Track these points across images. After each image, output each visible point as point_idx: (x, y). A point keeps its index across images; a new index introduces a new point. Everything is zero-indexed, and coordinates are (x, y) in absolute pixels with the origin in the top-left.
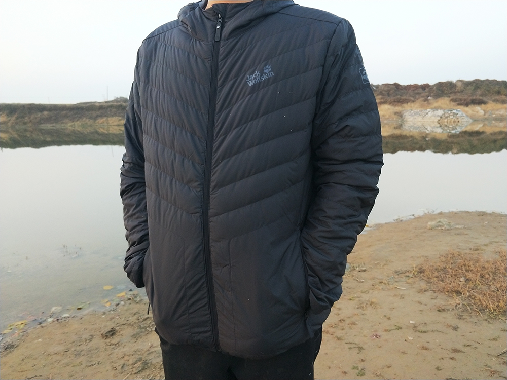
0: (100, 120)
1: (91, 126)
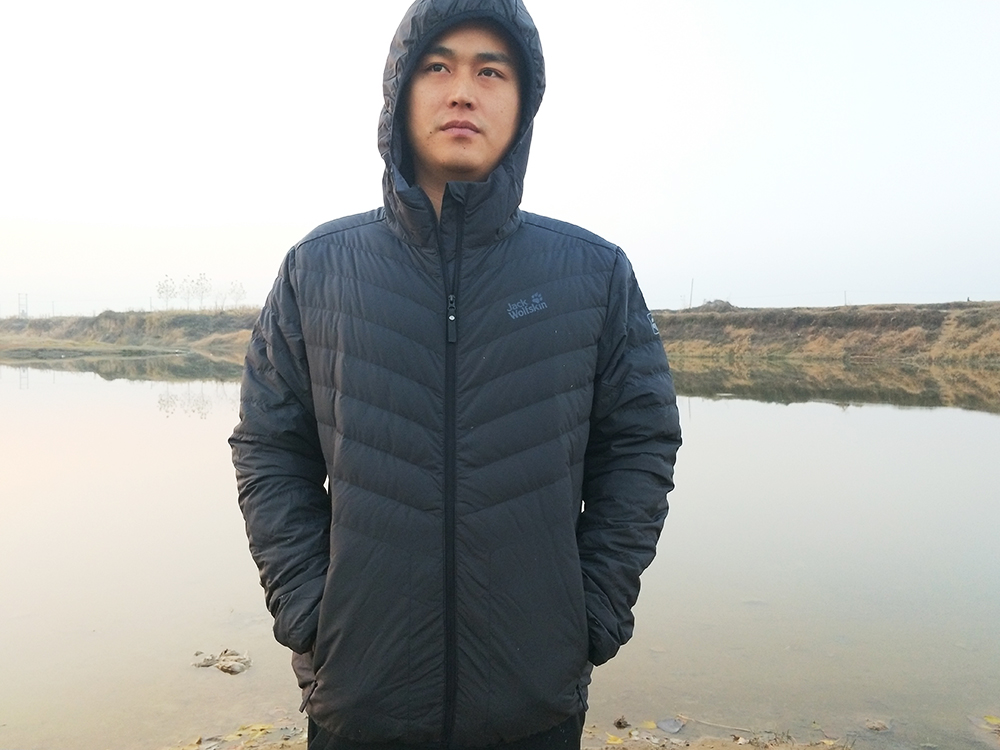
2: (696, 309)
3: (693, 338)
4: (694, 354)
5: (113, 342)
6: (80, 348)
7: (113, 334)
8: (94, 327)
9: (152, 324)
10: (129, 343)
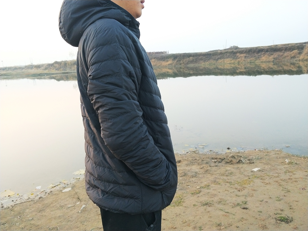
0: (220, 61)
1: (214, 64)
2: (228, 49)
3: (227, 58)
4: (228, 63)
5: (58, 70)
6: (50, 72)
7: (58, 68)
8: (53, 66)
9: (69, 64)
10: (63, 70)
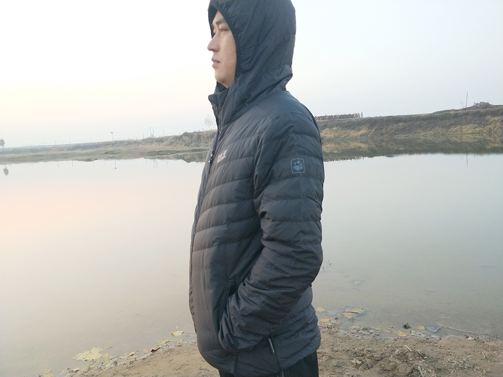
0: (454, 129)
1: (443, 135)
2: (469, 108)
3: (468, 124)
4: (468, 132)
5: (188, 146)
6: (175, 149)
7: (188, 142)
8: (181, 140)
9: (204, 137)
10: (195, 146)
